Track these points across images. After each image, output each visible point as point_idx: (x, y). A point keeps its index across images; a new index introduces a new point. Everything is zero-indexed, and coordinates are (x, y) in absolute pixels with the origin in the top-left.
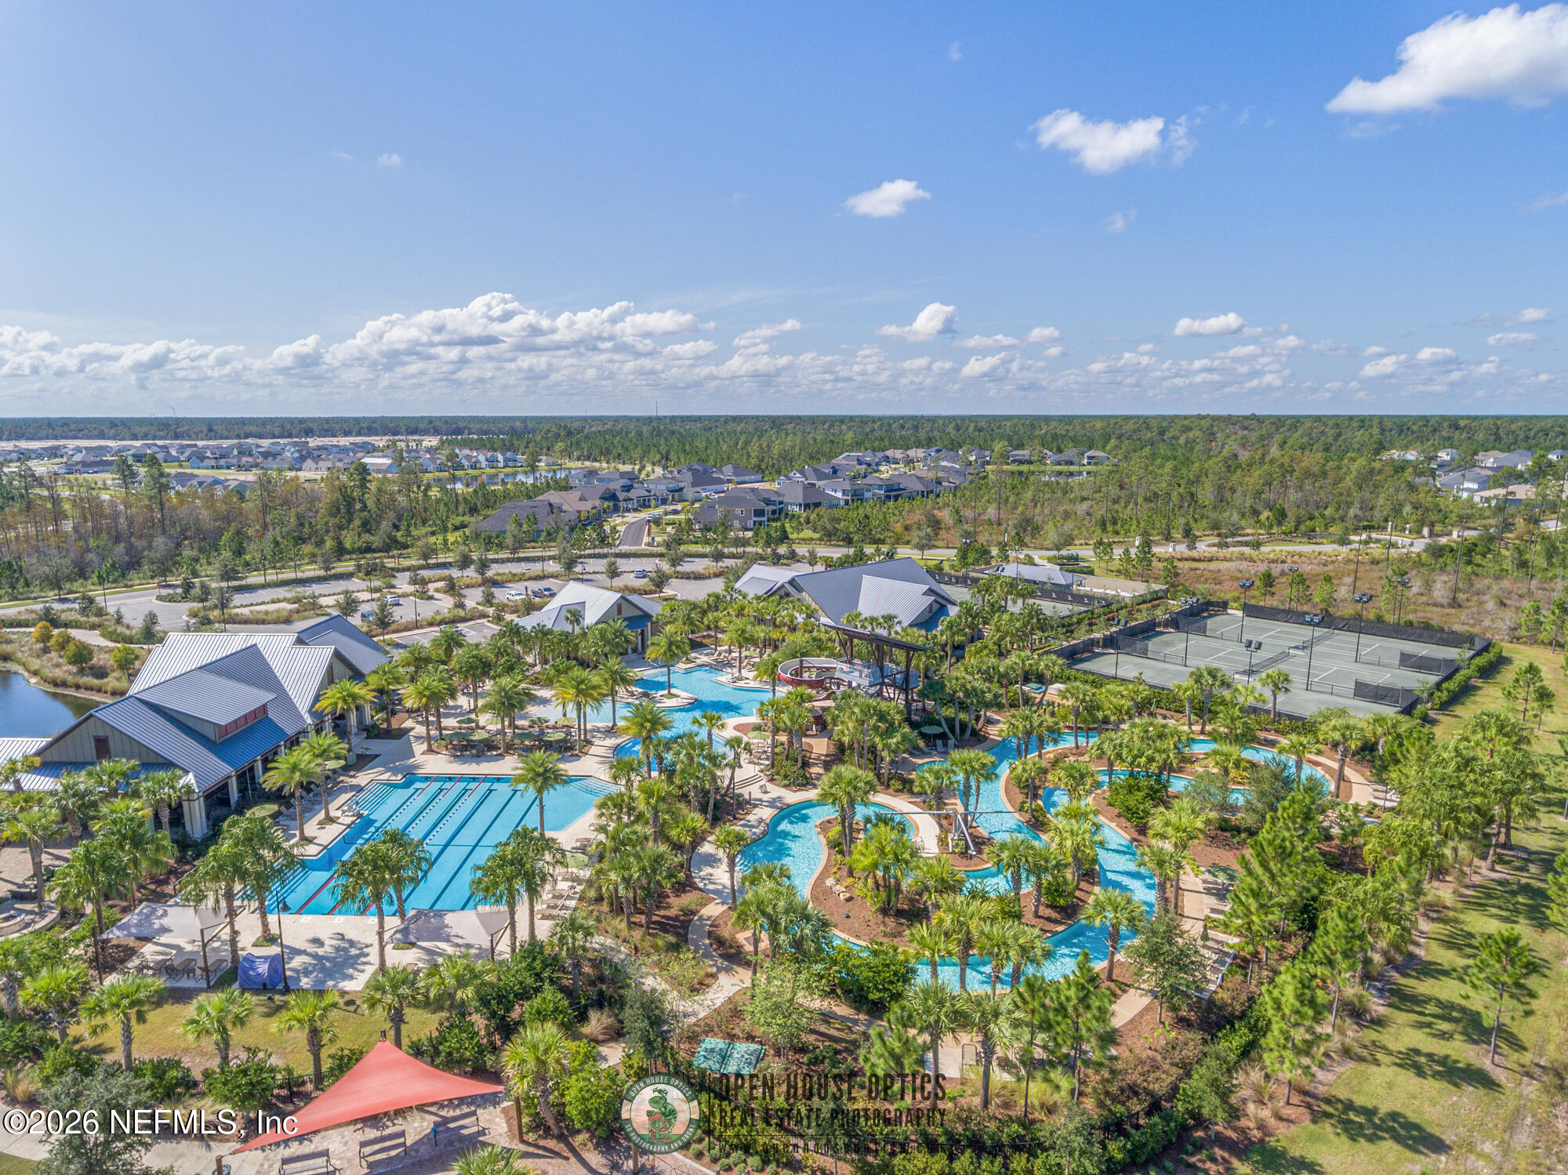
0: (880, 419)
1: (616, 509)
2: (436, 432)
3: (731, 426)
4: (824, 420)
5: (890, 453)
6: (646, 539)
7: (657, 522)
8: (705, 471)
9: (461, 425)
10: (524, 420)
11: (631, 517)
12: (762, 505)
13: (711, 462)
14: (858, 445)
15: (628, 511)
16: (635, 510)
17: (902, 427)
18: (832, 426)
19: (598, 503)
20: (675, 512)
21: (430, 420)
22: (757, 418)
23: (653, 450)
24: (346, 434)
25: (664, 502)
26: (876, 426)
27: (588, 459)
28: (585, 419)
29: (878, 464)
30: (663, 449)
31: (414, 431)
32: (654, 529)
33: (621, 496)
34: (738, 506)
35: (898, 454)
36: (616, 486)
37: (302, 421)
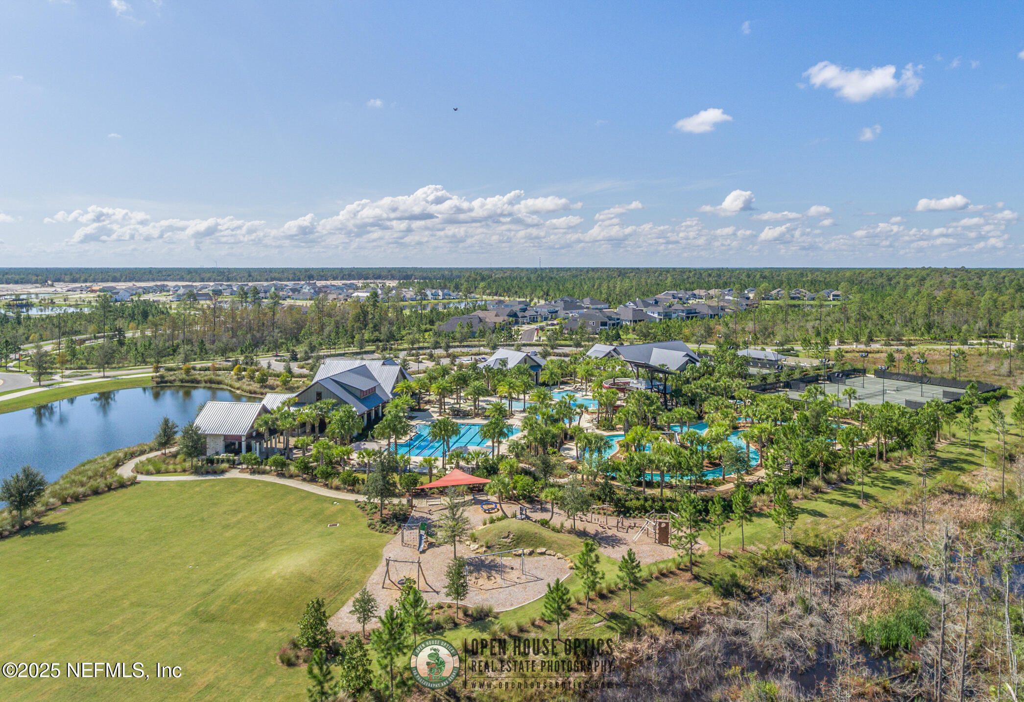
0: (695, 270)
1: (517, 323)
2: (393, 278)
3: (591, 274)
4: (655, 270)
5: (696, 292)
6: (535, 338)
7: (542, 329)
8: (572, 302)
9: (409, 273)
10: (450, 270)
11: (526, 327)
12: (606, 320)
13: (576, 296)
14: (675, 286)
15: (524, 323)
16: (528, 323)
17: (710, 275)
18: (660, 274)
19: (506, 318)
20: (553, 325)
21: (389, 270)
22: (609, 269)
23: (539, 289)
24: (335, 279)
25: (546, 319)
26: (691, 275)
27: (496, 295)
28: (491, 269)
29: (687, 299)
30: (545, 288)
31: (379, 277)
32: (540, 332)
33: (520, 314)
34: (591, 319)
35: (702, 292)
36: (517, 308)
37: (307, 270)
